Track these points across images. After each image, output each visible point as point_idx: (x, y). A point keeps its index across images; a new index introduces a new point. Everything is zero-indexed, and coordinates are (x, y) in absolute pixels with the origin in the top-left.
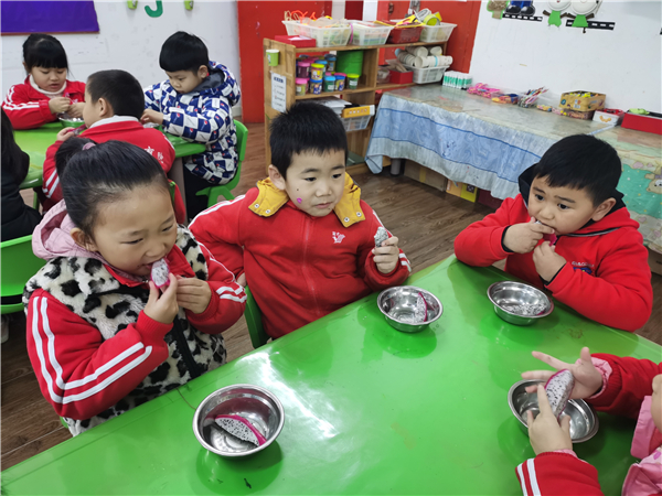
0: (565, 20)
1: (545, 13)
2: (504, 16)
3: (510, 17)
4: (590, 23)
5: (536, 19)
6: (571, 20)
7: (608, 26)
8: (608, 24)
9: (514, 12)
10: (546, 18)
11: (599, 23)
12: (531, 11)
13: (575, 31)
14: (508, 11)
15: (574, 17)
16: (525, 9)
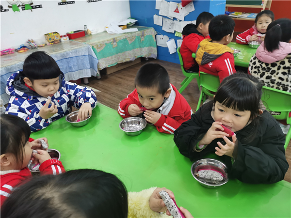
1: (9, 7)
6: (24, 7)
8: (39, 6)
10: (11, 9)
11: (36, 6)
13: (27, 12)
15: (24, 6)
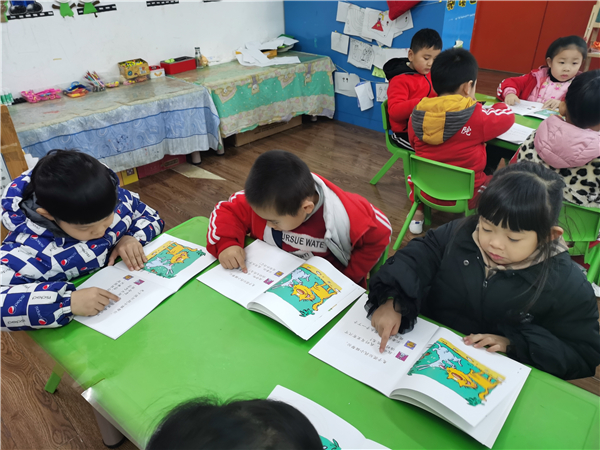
0: (75, 10)
1: (54, 7)
2: (9, 18)
3: (17, 17)
4: (97, 8)
5: (46, 14)
6: (82, 9)
7: (112, 8)
8: (111, 6)
9: (19, 12)
10: (57, 12)
11: (104, 7)
12: (37, 9)
13: (88, 17)
14: (11, 11)
15: (82, 6)
16: (30, 7)
